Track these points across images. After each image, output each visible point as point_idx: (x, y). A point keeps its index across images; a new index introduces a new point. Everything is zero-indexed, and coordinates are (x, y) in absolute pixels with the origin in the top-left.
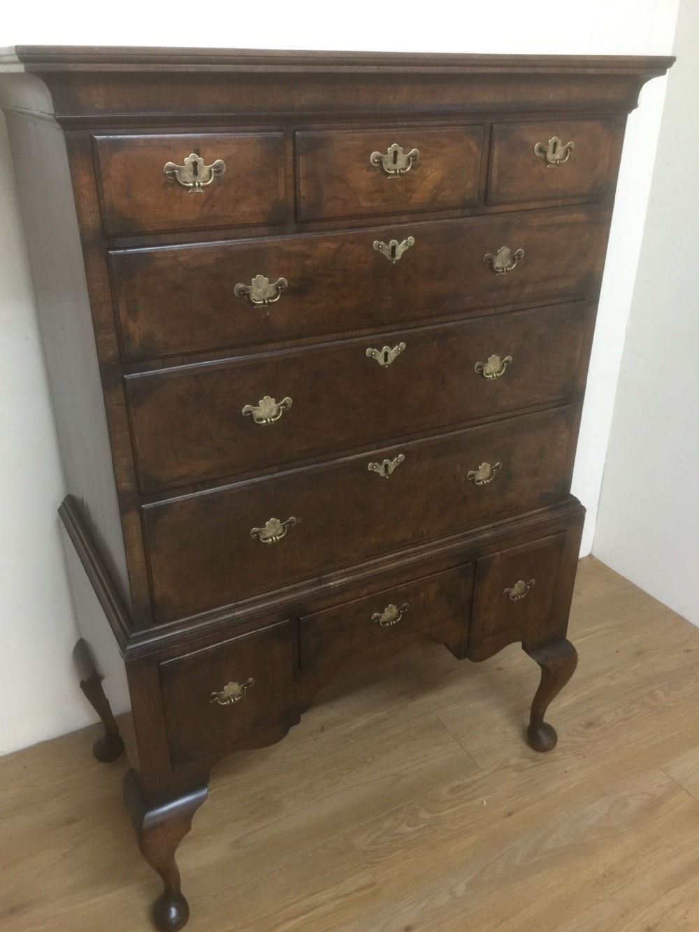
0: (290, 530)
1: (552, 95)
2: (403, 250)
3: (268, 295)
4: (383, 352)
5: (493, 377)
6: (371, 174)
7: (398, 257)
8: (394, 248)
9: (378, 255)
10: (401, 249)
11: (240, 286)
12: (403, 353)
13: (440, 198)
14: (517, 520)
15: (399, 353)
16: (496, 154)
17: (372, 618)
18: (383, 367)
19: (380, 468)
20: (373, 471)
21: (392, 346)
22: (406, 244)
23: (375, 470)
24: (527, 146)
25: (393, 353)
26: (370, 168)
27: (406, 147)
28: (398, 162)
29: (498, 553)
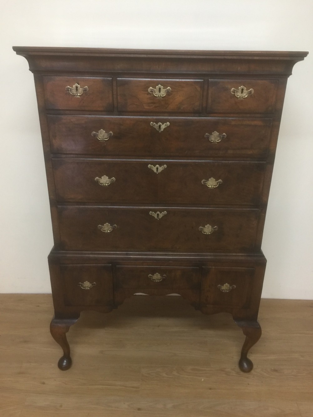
0: (114, 230)
1: (239, 68)
2: (164, 127)
3: (105, 137)
4: (156, 167)
5: (212, 187)
6: (149, 96)
7: (162, 130)
8: (160, 126)
9: (153, 128)
10: (163, 127)
11: (94, 132)
12: (165, 169)
13: (182, 108)
14: (227, 255)
15: (163, 169)
16: (210, 92)
17: (148, 276)
18: (156, 173)
19: (155, 215)
20: (152, 215)
21: (160, 166)
22: (166, 125)
23: (153, 215)
24: (227, 90)
25: (161, 169)
26: (148, 94)
27: (165, 87)
28: (161, 92)
29: (214, 267)
